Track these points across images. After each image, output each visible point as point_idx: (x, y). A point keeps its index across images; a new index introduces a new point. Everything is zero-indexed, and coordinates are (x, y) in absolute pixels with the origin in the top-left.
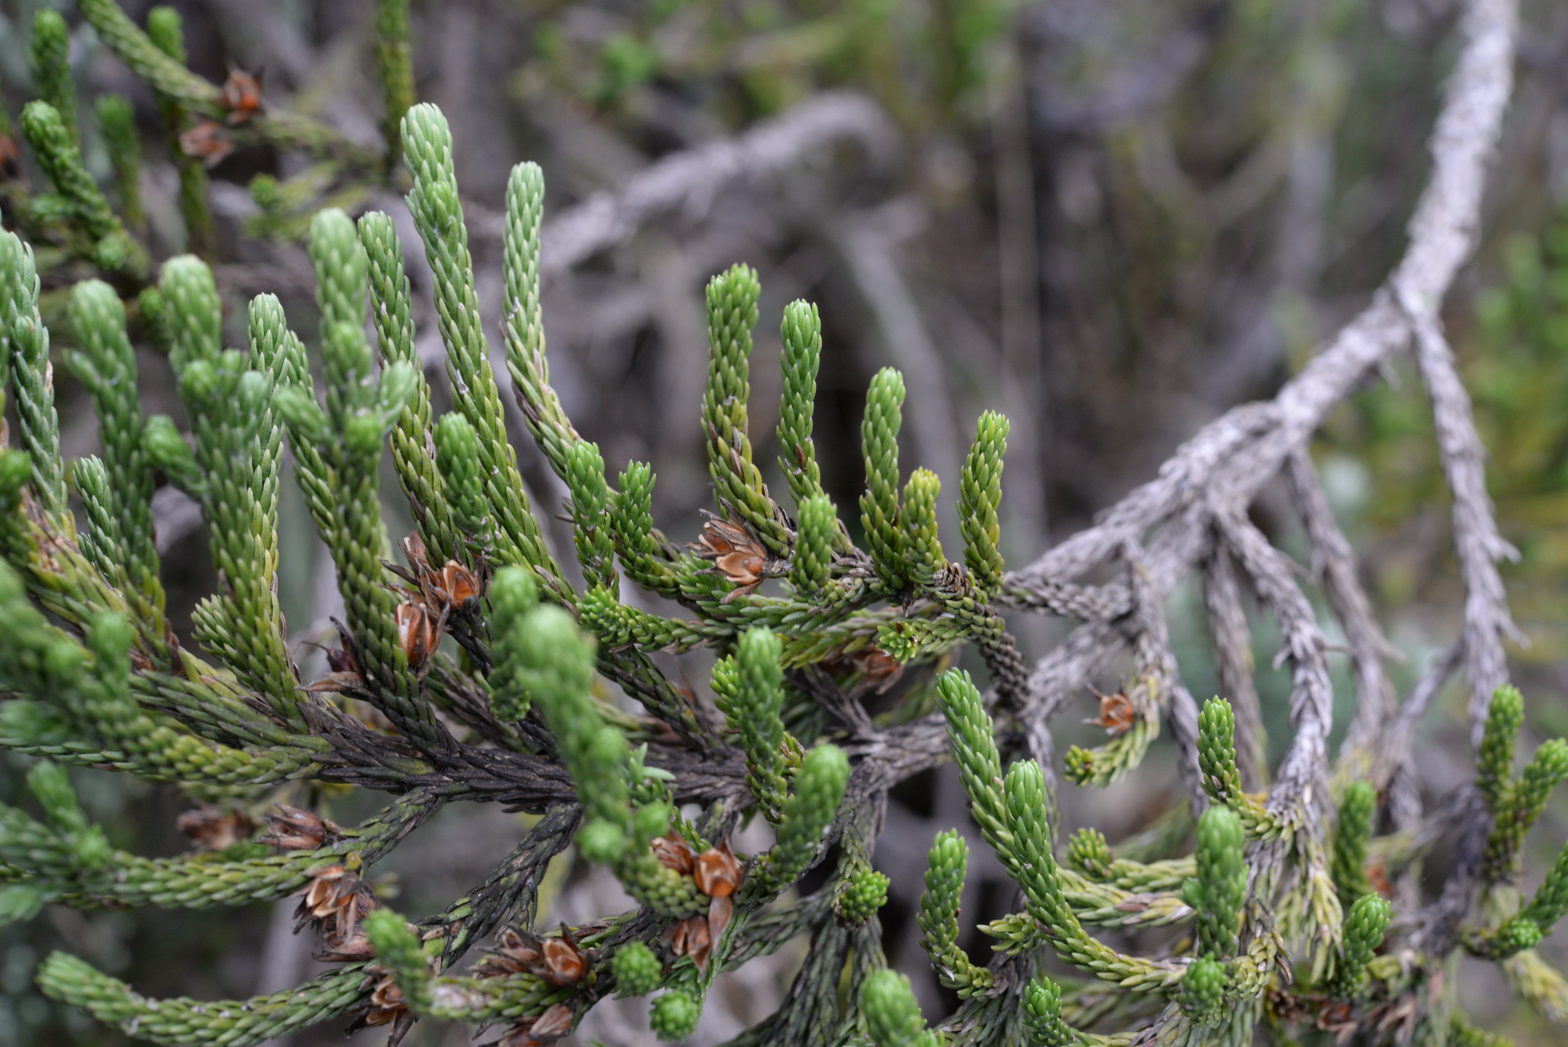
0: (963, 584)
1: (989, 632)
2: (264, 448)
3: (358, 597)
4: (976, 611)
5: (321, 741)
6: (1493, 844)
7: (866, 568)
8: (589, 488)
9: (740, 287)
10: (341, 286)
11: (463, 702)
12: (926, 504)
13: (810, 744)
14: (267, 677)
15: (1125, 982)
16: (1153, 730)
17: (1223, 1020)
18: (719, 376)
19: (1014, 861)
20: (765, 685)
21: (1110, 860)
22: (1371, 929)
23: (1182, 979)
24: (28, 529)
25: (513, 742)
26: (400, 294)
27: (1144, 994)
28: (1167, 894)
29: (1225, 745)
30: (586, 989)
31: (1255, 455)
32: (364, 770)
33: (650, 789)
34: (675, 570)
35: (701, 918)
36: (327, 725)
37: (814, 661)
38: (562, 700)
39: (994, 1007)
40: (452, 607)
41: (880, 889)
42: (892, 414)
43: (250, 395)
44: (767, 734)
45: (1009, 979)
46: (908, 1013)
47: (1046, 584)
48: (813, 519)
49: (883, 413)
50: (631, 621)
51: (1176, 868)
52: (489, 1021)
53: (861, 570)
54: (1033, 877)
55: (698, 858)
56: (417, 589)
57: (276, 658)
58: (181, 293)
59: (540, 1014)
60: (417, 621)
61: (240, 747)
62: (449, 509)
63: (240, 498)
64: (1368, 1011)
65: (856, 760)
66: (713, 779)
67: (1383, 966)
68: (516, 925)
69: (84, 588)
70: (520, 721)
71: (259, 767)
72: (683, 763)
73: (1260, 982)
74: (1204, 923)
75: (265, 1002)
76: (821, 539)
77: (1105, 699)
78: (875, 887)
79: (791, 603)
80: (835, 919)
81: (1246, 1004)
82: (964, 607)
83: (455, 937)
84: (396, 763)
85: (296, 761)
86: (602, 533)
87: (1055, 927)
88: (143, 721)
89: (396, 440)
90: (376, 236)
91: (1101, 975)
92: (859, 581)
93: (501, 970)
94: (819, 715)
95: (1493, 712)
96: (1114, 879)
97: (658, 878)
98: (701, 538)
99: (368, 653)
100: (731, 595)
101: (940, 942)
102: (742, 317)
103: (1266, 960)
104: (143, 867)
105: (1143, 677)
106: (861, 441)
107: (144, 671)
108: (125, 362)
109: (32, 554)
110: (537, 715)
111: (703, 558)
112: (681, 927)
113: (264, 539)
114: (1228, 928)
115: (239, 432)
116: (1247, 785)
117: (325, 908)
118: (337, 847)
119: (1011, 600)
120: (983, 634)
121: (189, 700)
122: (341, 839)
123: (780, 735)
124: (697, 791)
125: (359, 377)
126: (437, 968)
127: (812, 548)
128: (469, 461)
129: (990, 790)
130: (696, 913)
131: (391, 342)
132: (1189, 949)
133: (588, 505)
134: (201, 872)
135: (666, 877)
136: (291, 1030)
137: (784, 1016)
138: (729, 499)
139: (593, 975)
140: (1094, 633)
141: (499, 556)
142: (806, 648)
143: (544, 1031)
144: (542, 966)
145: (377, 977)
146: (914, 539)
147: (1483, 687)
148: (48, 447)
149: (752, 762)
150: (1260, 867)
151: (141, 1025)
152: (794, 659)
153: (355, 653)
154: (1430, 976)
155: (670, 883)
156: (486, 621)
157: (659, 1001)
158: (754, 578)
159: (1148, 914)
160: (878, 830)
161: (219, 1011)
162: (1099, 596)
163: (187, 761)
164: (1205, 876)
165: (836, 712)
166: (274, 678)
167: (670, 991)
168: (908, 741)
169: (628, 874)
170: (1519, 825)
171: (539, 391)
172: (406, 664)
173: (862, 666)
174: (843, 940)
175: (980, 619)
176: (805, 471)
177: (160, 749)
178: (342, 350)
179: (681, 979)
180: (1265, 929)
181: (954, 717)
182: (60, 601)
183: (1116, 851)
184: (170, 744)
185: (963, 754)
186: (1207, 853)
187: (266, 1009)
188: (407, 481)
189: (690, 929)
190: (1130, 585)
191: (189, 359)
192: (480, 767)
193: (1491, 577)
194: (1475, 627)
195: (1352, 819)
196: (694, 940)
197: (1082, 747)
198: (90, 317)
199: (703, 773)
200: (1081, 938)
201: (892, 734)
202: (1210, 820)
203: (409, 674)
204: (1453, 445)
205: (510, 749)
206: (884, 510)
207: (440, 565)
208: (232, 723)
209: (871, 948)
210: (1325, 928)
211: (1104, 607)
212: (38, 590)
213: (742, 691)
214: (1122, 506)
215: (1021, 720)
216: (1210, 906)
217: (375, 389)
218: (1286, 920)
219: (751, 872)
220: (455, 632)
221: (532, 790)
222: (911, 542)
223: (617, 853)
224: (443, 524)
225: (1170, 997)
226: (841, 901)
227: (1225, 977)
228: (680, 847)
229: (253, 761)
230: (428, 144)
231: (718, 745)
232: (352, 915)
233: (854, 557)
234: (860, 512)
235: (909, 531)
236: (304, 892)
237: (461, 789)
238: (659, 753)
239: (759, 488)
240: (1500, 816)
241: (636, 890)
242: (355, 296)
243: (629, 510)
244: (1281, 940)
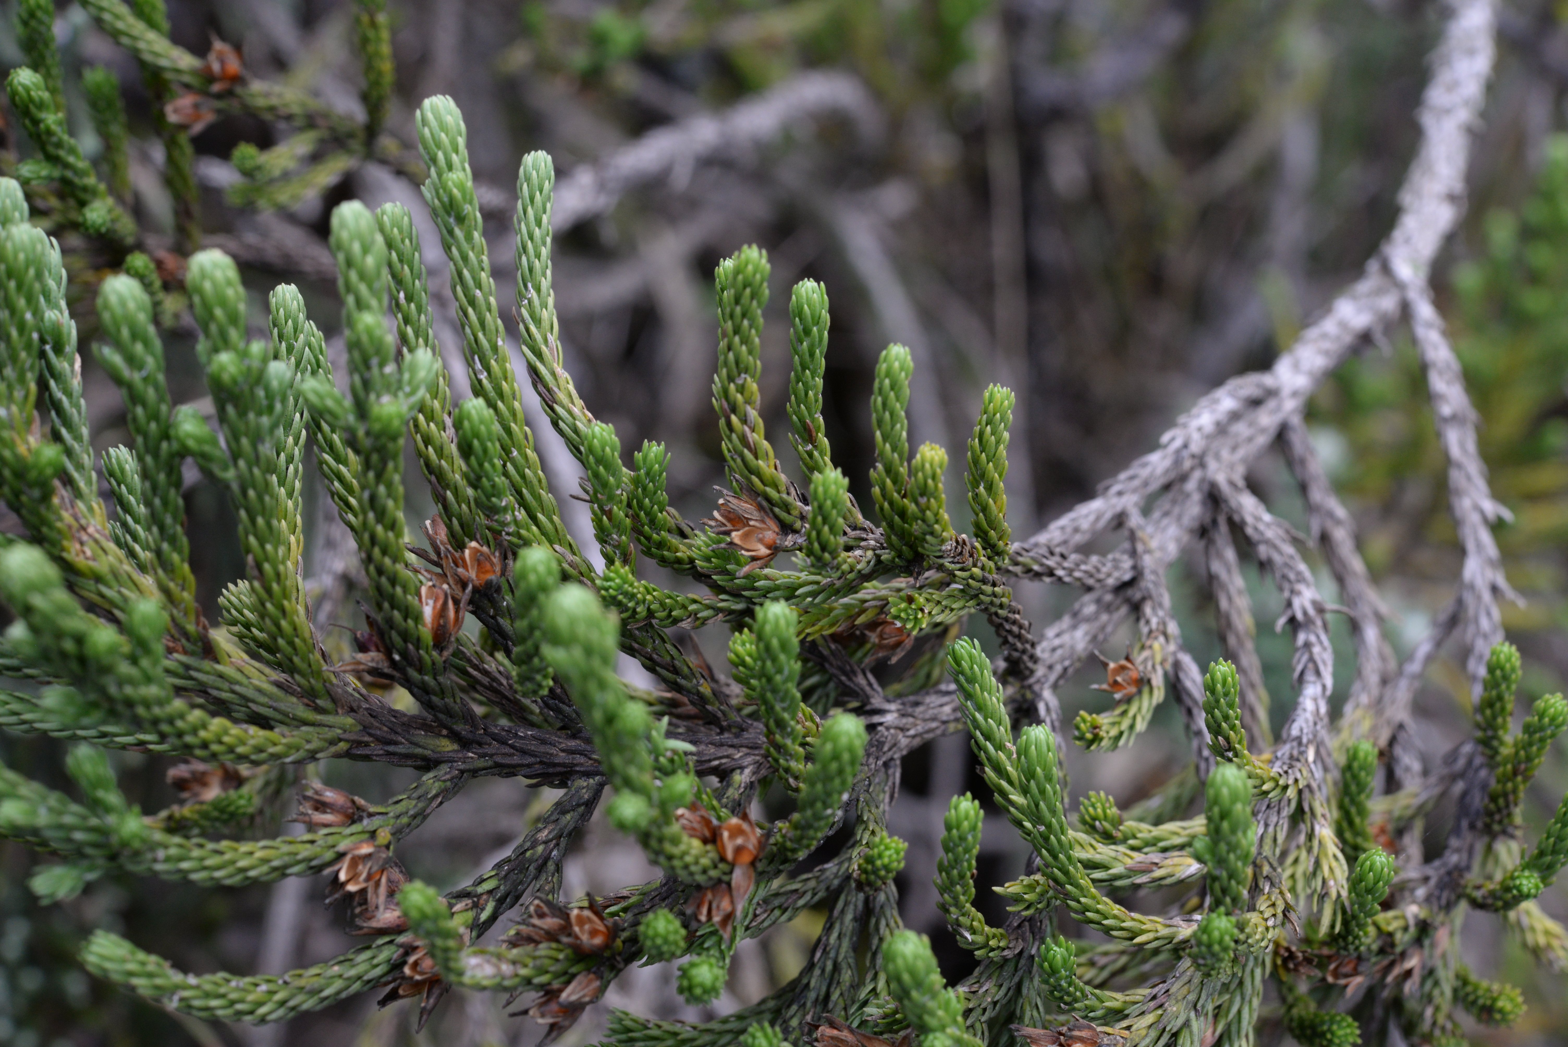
0: (971, 555)
1: (997, 601)
2: (287, 435)
3: (384, 580)
4: (984, 581)
5: (349, 721)
6: (1493, 798)
7: (877, 541)
8: (605, 468)
9: (750, 268)
10: (362, 277)
11: (485, 680)
12: (934, 477)
13: (824, 715)
14: (296, 659)
15: (1137, 940)
16: (1159, 695)
17: (1234, 975)
18: (731, 355)
19: (1028, 825)
20: (782, 657)
21: (1121, 822)
22: (1376, 883)
23: (1194, 934)
24: (60, 519)
25: (535, 719)
26: (417, 282)
27: (1156, 952)
28: (1176, 853)
29: (1231, 706)
30: (613, 957)
31: (1251, 424)
32: (391, 748)
33: (672, 761)
34: (690, 547)
35: (724, 886)
36: (355, 705)
37: (826, 633)
38: (588, 675)
39: (1010, 967)
40: (474, 587)
41: (898, 853)
42: (900, 388)
43: (275, 384)
44: (785, 705)
45: (1024, 940)
46: (928, 972)
47: (1052, 553)
48: (825, 492)
49: (892, 388)
50: (649, 597)
51: (1184, 828)
52: (520, 989)
53: (872, 543)
54: (1046, 839)
55: (720, 827)
56: (439, 570)
57: (304, 641)
58: (207, 286)
59: (568, 983)
60: (441, 602)
61: (271, 728)
62: (470, 492)
63: (267, 484)
64: (1375, 964)
65: (871, 728)
66: (731, 751)
67: (1389, 920)
68: (542, 896)
69: (115, 574)
70: (542, 698)
71: (289, 747)
72: (700, 736)
73: (1269, 936)
74: (1215, 879)
75: (300, 976)
76: (834, 512)
77: (1112, 665)
78: (892, 851)
79: (804, 576)
80: (853, 885)
81: (1256, 959)
82: (972, 577)
83: (483, 909)
84: (422, 741)
85: (325, 740)
86: (619, 512)
87: (1068, 887)
88: (178, 704)
89: (416, 425)
90: (392, 227)
91: (1114, 933)
92: (870, 553)
93: (530, 940)
94: (832, 685)
95: (1491, 669)
96: (1124, 841)
97: (683, 847)
98: (716, 514)
99: (394, 634)
100: (746, 569)
101: (957, 904)
102: (753, 296)
103: (1274, 915)
104: (180, 846)
105: (1148, 643)
106: (870, 415)
107: (176, 655)
108: (153, 354)
109: (65, 543)
110: (559, 691)
111: (718, 533)
112: (705, 895)
113: (288, 524)
114: (1238, 883)
115: (265, 421)
116: (1252, 745)
117: (357, 883)
118: (367, 824)
119: (1018, 569)
120: (992, 603)
121: (219, 683)
122: (371, 815)
123: (798, 706)
124: (716, 763)
125: (382, 365)
126: (467, 939)
127: (825, 520)
128: (489, 444)
129: (1002, 756)
130: (720, 881)
131: (409, 330)
132: (1199, 907)
133: (605, 485)
134: (236, 850)
135: (690, 846)
136: (326, 1003)
137: (805, 981)
138: (742, 475)
139: (619, 943)
140: (1098, 601)
141: (520, 537)
142: (819, 620)
143: (573, 998)
144: (569, 935)
145: (409, 949)
146: (923, 512)
147: (1480, 646)
148: (78, 438)
149: (770, 733)
150: (1266, 825)
151: (182, 1000)
152: (808, 631)
153: (381, 634)
154: (1436, 929)
155: (694, 852)
156: (507, 601)
157: (686, 966)
158: (768, 552)
159: (1158, 873)
160: (892, 797)
161: (256, 985)
162: (1104, 565)
163: (220, 742)
164: (1215, 833)
165: (848, 683)
166: (303, 659)
167: (695, 959)
168: (920, 709)
169: (654, 843)
170: (1519, 778)
171: (553, 374)
172: (431, 643)
173: (873, 638)
174: (860, 905)
175: (988, 589)
176: (815, 447)
177: (194, 731)
178: (365, 339)
179: (706, 945)
180: (1272, 885)
181: (965, 685)
182: (93, 588)
183: (1125, 815)
184: (204, 726)
185: (974, 721)
186: (1216, 810)
187: (302, 982)
188: (428, 464)
189: (714, 896)
190: (1133, 553)
191: (216, 350)
192: (503, 742)
193: (1486, 537)
194: (1472, 587)
195: (1355, 777)
196: (718, 907)
197: (1090, 713)
198: (118, 311)
199: (722, 745)
200: (1094, 898)
201: (903, 704)
202: (1219, 778)
203: (434, 653)
204: (1446, 410)
205: (532, 725)
206: (895, 482)
207: (461, 547)
208: (262, 705)
209: (888, 913)
210: (1332, 883)
211: (1109, 575)
212: (73, 578)
213: (759, 663)
214: (1123, 476)
215: (1030, 687)
216: (1221, 862)
217: (397, 376)
218: (1292, 876)
219: (772, 840)
220: (477, 613)
221: (555, 765)
222: (919, 515)
223: (643, 823)
224: (464, 506)
225: (1182, 953)
226: (859, 866)
227: (1236, 931)
228: (702, 817)
229: (284, 741)
230: (443, 135)
231: (735, 717)
232: (383, 890)
233: (864, 529)
234: (870, 485)
235: (917, 504)
236: (336, 868)
237: (485, 764)
238: (677, 726)
239: (772, 463)
240: (1501, 770)
241: (662, 860)
242: (377, 285)
243: (644, 489)
244: (1288, 896)
